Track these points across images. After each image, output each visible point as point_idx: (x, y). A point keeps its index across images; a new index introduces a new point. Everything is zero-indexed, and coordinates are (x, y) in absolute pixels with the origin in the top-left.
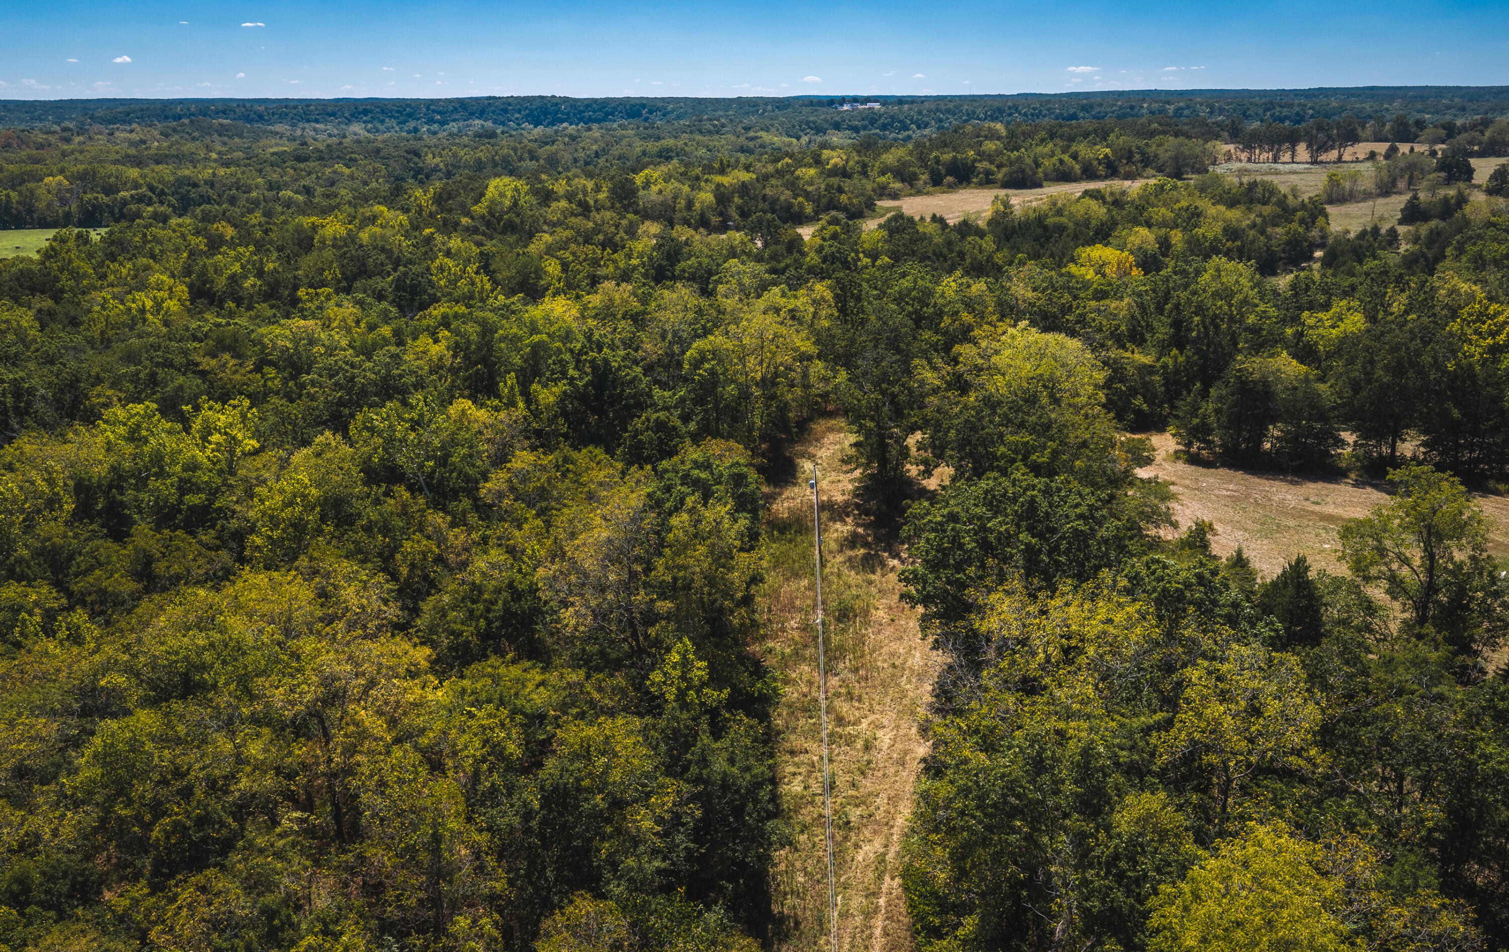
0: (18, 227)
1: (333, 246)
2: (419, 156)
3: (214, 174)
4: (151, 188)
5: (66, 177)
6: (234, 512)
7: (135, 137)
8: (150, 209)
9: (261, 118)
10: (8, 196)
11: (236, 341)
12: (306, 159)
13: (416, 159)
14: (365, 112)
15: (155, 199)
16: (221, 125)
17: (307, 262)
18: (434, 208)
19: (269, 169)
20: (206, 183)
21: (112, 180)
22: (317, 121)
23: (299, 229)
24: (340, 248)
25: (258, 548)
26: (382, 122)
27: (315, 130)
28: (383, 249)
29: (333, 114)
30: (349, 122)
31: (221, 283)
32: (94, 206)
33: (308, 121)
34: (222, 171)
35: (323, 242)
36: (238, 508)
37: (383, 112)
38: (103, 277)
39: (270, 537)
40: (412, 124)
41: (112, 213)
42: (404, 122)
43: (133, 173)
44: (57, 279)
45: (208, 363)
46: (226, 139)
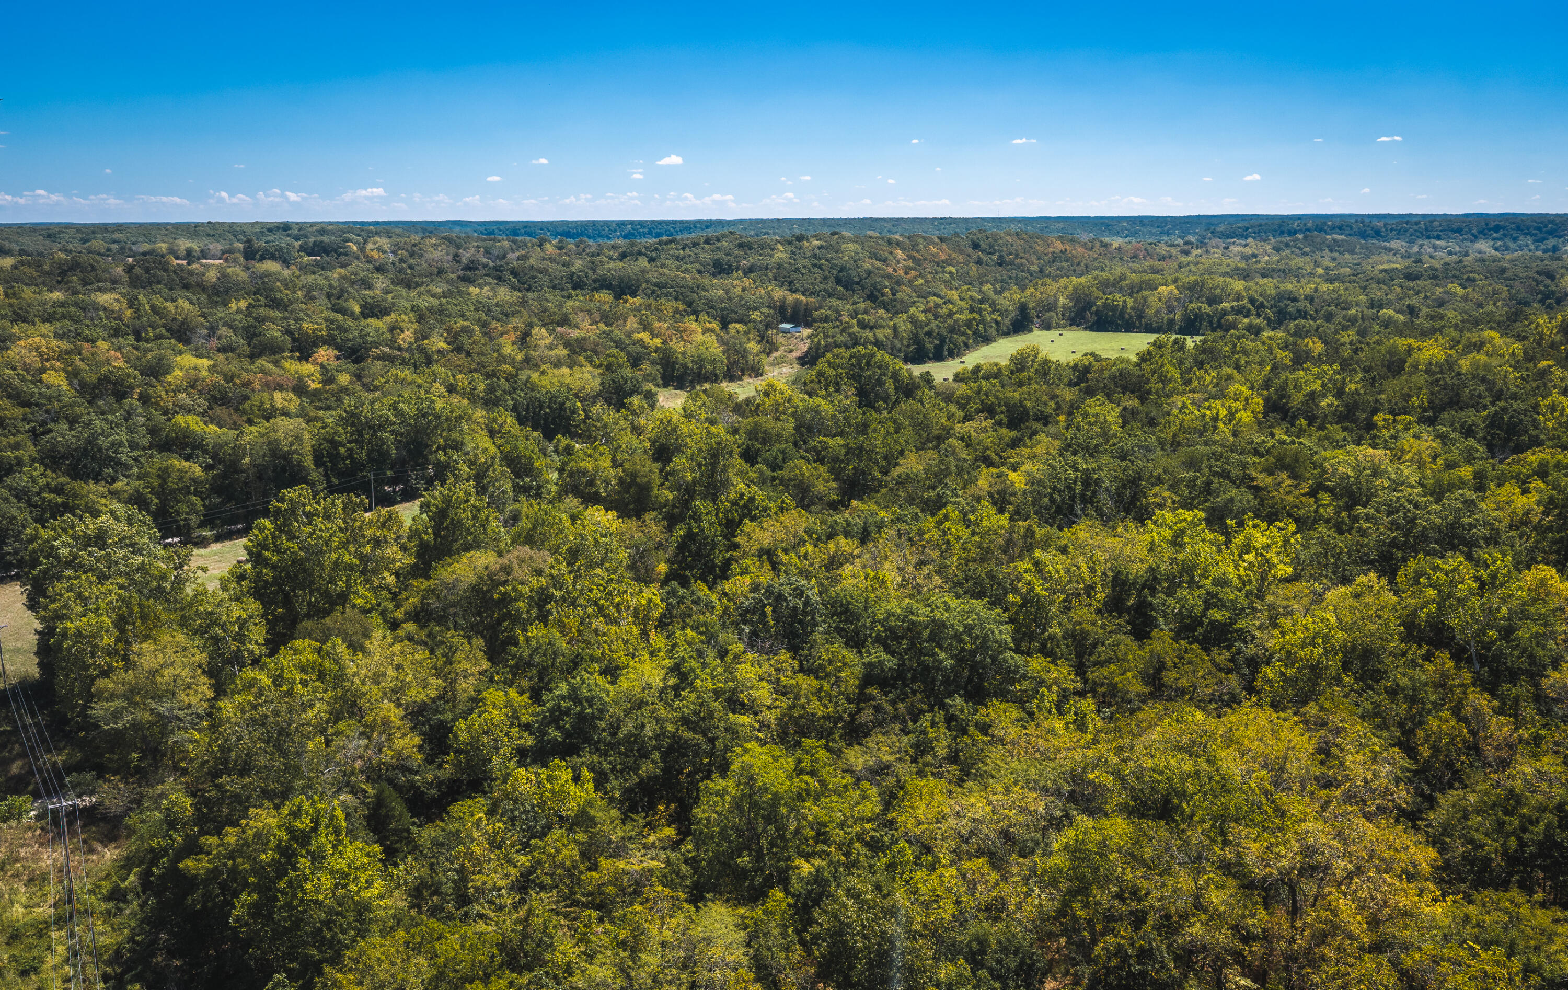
0: (1128, 330)
1: (1427, 372)
2: (1552, 278)
3: (1316, 290)
4: (1252, 301)
5: (1177, 287)
6: (1254, 637)
7: (1247, 251)
8: (1246, 320)
9: (1377, 233)
10: (1125, 302)
11: (1297, 461)
12: (1417, 277)
13: (1548, 282)
14: (1497, 229)
15: (1253, 311)
16: (1334, 240)
17: (1393, 387)
18: (1558, 338)
19: (1374, 286)
20: (1306, 298)
21: (1218, 291)
22: (1438, 238)
23: (1392, 351)
24: (1434, 373)
25: (1268, 681)
26: (1515, 239)
27: (1435, 247)
28: (1484, 380)
29: (1459, 231)
30: (1475, 238)
31: (1297, 399)
32: (1196, 315)
33: (1429, 237)
34: (1325, 287)
35: (1415, 367)
36: (1258, 634)
37: (1518, 228)
38: (1188, 382)
39: (1283, 674)
40: (1551, 242)
41: (1211, 323)
42: (1542, 240)
43: (1238, 285)
44: (1148, 381)
45: (1262, 479)
46: (1336, 255)
